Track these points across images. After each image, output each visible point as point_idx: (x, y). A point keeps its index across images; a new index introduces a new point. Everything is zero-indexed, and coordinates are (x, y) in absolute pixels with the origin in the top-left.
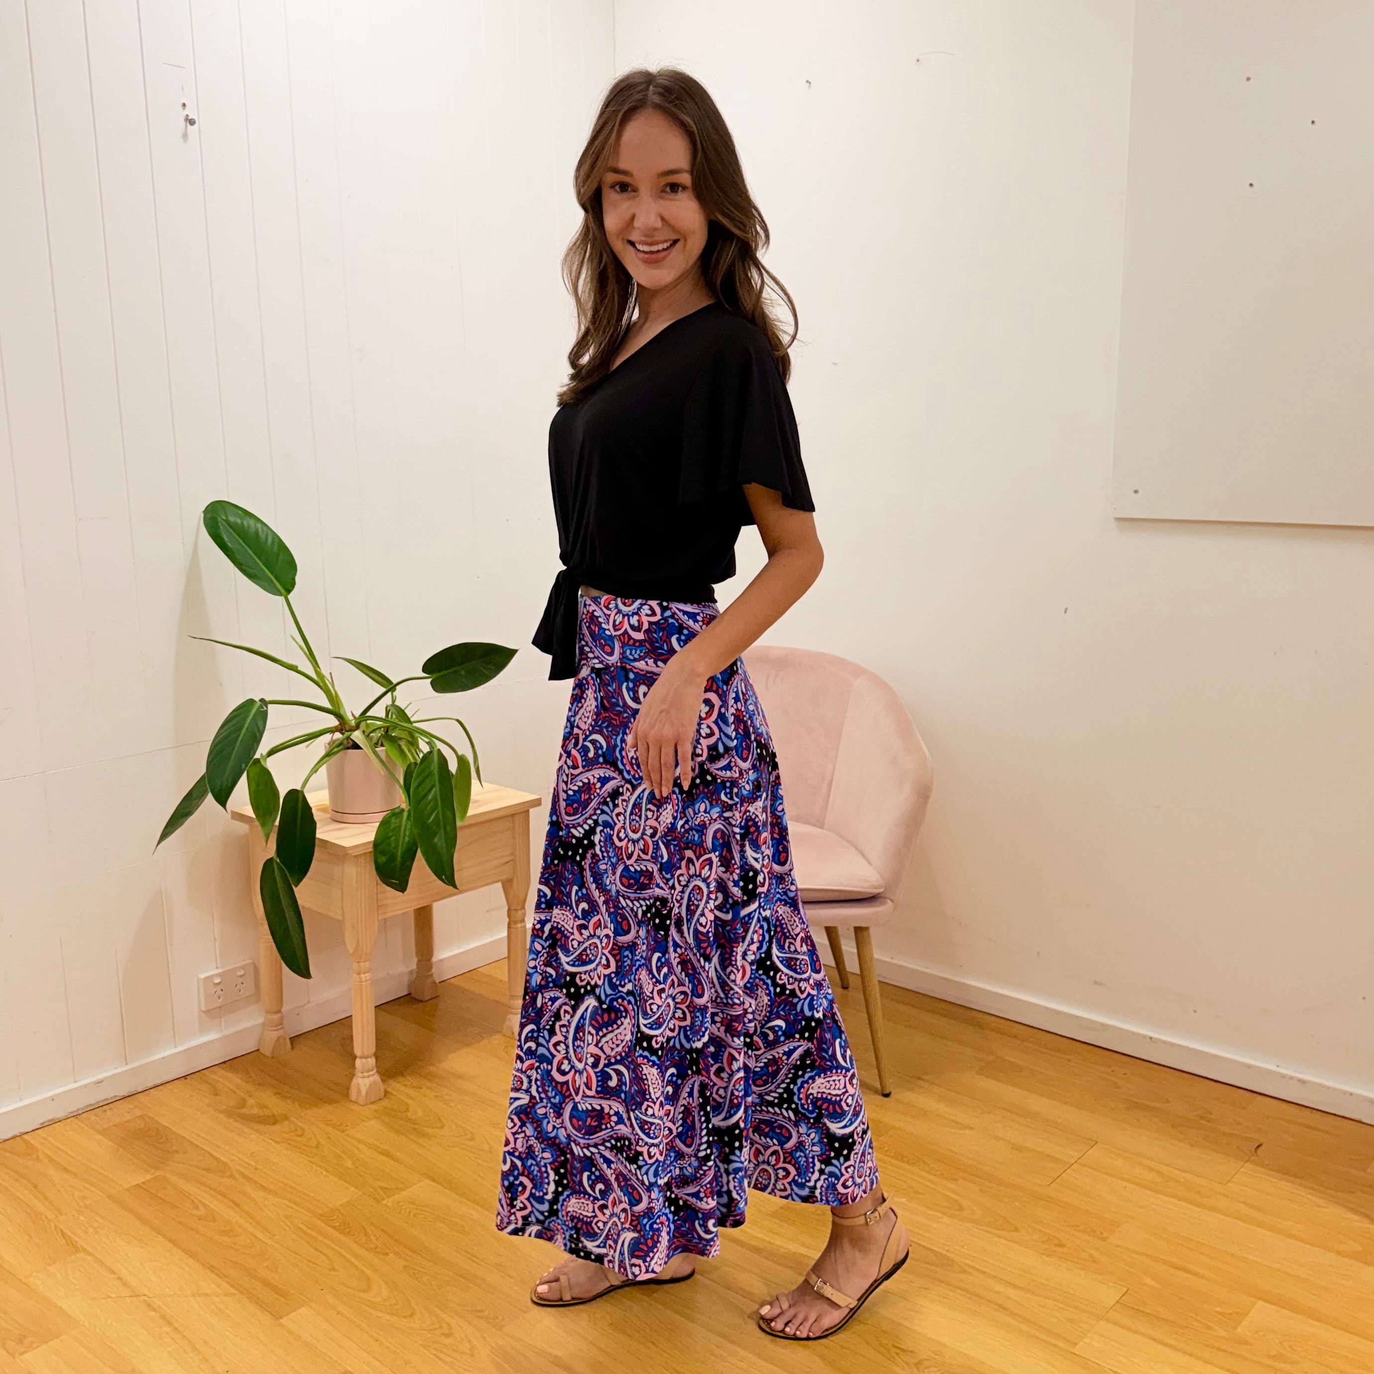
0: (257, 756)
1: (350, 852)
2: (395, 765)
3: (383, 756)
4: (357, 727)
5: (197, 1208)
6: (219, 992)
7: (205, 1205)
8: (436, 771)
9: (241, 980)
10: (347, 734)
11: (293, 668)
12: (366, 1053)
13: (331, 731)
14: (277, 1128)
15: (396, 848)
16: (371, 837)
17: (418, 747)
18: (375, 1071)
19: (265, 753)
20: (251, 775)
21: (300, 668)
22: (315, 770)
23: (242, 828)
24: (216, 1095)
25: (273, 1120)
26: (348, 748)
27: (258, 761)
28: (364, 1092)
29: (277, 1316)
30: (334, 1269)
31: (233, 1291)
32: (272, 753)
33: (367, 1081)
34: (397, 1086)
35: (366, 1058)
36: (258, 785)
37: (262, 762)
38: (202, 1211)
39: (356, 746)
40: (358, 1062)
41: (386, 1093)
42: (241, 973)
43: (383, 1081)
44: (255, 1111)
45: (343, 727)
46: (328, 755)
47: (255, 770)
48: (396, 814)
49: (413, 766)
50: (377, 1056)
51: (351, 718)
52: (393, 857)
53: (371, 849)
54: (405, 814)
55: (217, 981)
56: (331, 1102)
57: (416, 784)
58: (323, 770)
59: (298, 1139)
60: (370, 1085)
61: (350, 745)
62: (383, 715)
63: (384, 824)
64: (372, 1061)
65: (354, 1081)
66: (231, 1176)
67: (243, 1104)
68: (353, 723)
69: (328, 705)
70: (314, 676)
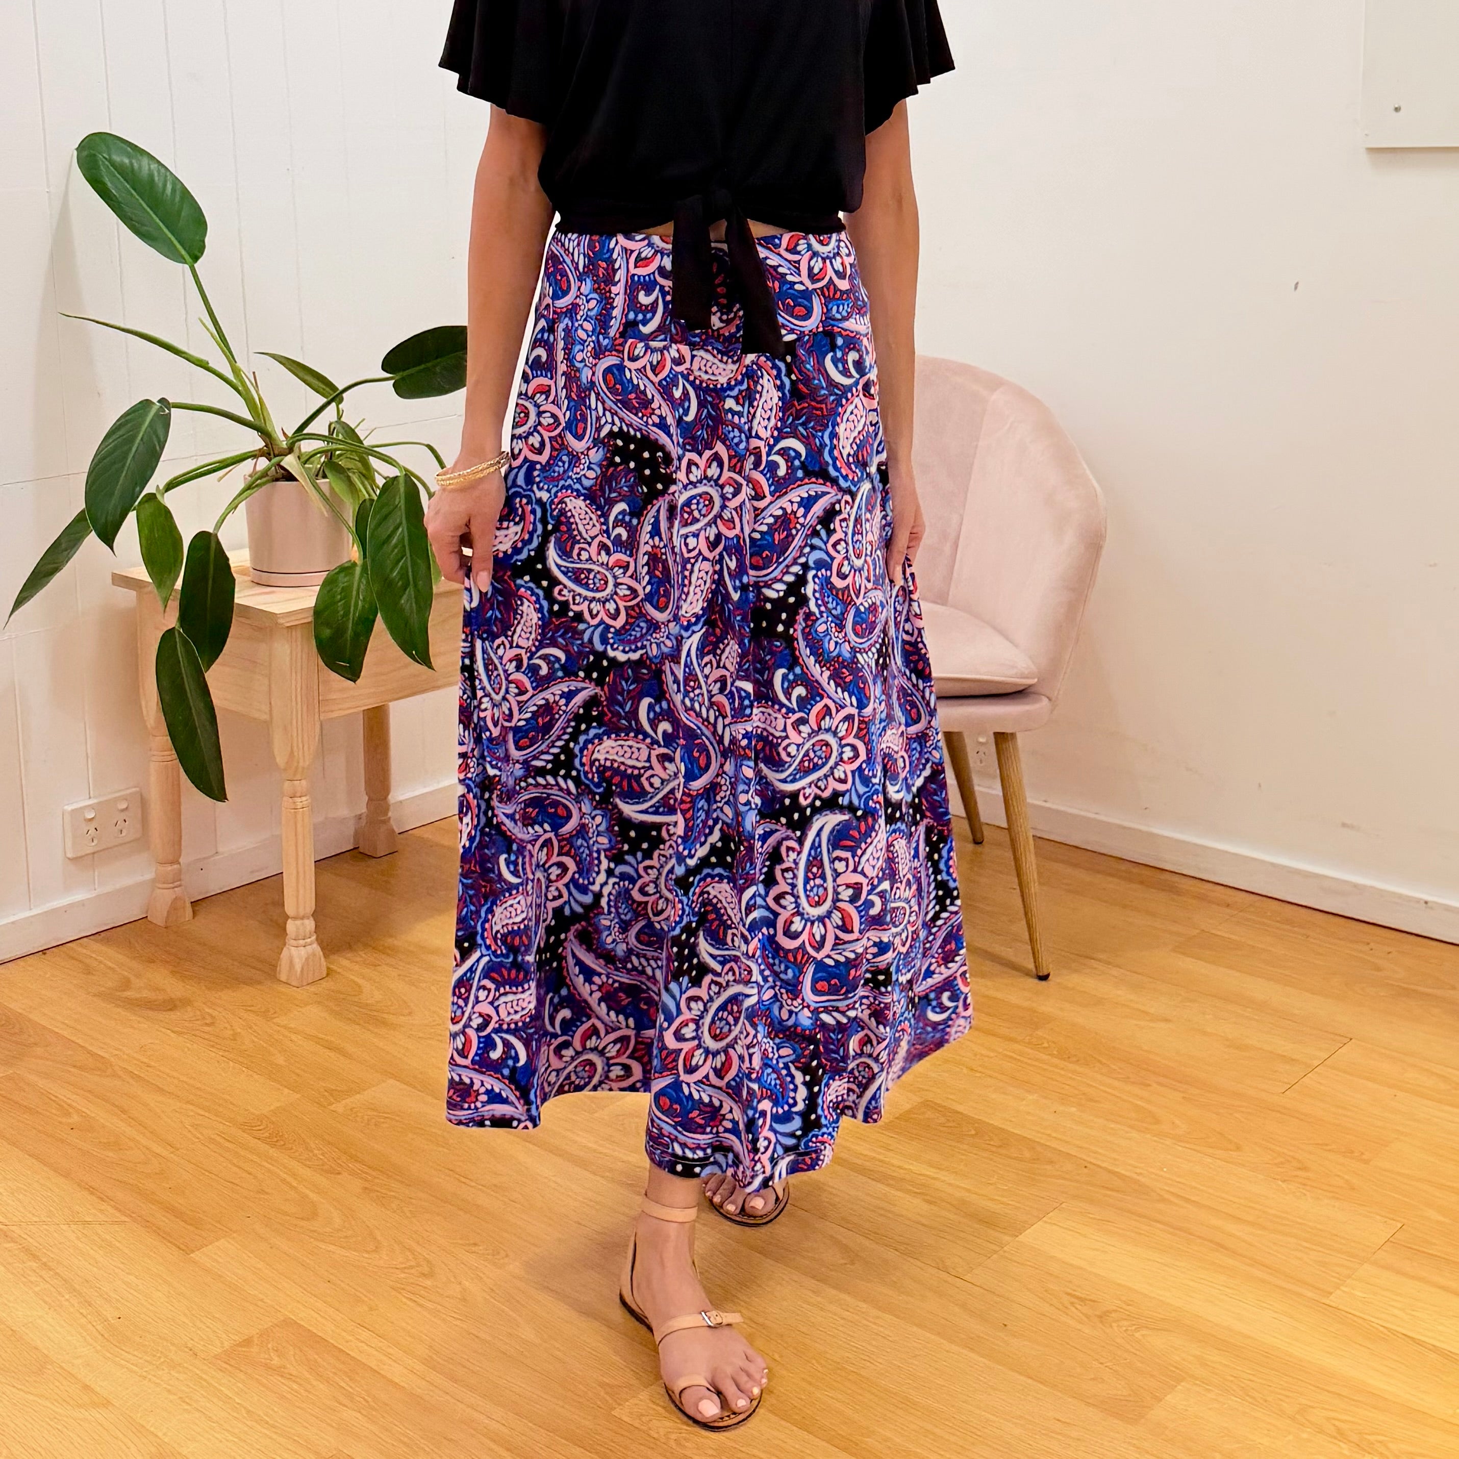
0: (150, 488)
1: (281, 621)
2: (341, 501)
3: (325, 489)
4: (290, 450)
5: (68, 1114)
6: (92, 831)
7: (78, 1111)
8: (402, 504)
9: (123, 816)
10: (275, 460)
11: (202, 365)
12: (302, 913)
13: (254, 455)
14: (174, 1016)
15: (347, 614)
16: (311, 602)
17: (374, 481)
18: (314, 937)
19: (161, 487)
20: (142, 516)
21: (212, 365)
22: (233, 506)
23: (128, 597)
24: (89, 973)
25: (171, 1005)
26: (277, 480)
27: (151, 497)
28: (298, 968)
29: (186, 1250)
30: (263, 1192)
31: (124, 1218)
32: (170, 486)
33: (303, 952)
34: (344, 963)
35: (302, 918)
36: (151, 531)
37: (159, 496)
38: (75, 1118)
39: (289, 477)
40: (291, 926)
41: (329, 973)
42: (124, 805)
43: (326, 956)
44: (146, 994)
45: (270, 451)
46: (249, 487)
47: (149, 508)
48: (347, 569)
49: (368, 504)
50: (316, 915)
51: (282, 438)
52: (339, 632)
53: (310, 619)
54: (358, 570)
55: (90, 815)
56: (250, 982)
57: (375, 522)
58: (242, 506)
59: (207, 1029)
60: (307, 959)
61: (279, 476)
62: (327, 434)
63: (329, 584)
64: (310, 924)
65: (285, 952)
66: (115, 1075)
67: (126, 984)
68: (284, 445)
69: (247, 415)
70: (231, 376)
